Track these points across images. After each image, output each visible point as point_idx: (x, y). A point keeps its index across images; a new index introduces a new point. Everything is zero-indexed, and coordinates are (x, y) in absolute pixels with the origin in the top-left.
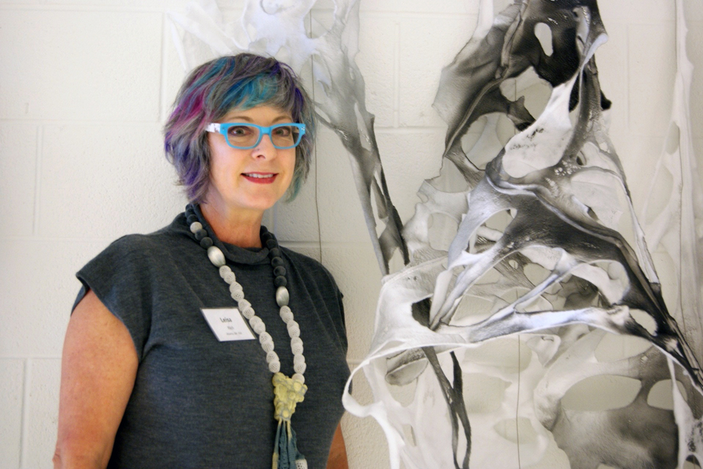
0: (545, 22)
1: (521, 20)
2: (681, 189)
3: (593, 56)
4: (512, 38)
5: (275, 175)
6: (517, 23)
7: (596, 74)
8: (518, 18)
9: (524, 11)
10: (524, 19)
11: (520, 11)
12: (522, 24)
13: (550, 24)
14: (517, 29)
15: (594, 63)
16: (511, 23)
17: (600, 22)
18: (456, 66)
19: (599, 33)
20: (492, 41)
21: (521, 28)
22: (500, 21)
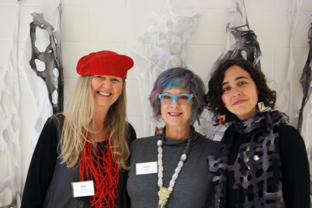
0: (245, 50)
1: (237, 50)
2: (289, 102)
3: (259, 61)
4: (234, 55)
5: (181, 113)
6: (236, 50)
7: (260, 67)
8: (236, 49)
9: (239, 46)
10: (238, 49)
11: (237, 46)
12: (238, 50)
13: (246, 51)
14: (235, 53)
15: (260, 63)
16: (234, 50)
17: (260, 52)
18: (218, 62)
19: (259, 55)
20: (228, 55)
21: (237, 52)
22: (231, 49)
